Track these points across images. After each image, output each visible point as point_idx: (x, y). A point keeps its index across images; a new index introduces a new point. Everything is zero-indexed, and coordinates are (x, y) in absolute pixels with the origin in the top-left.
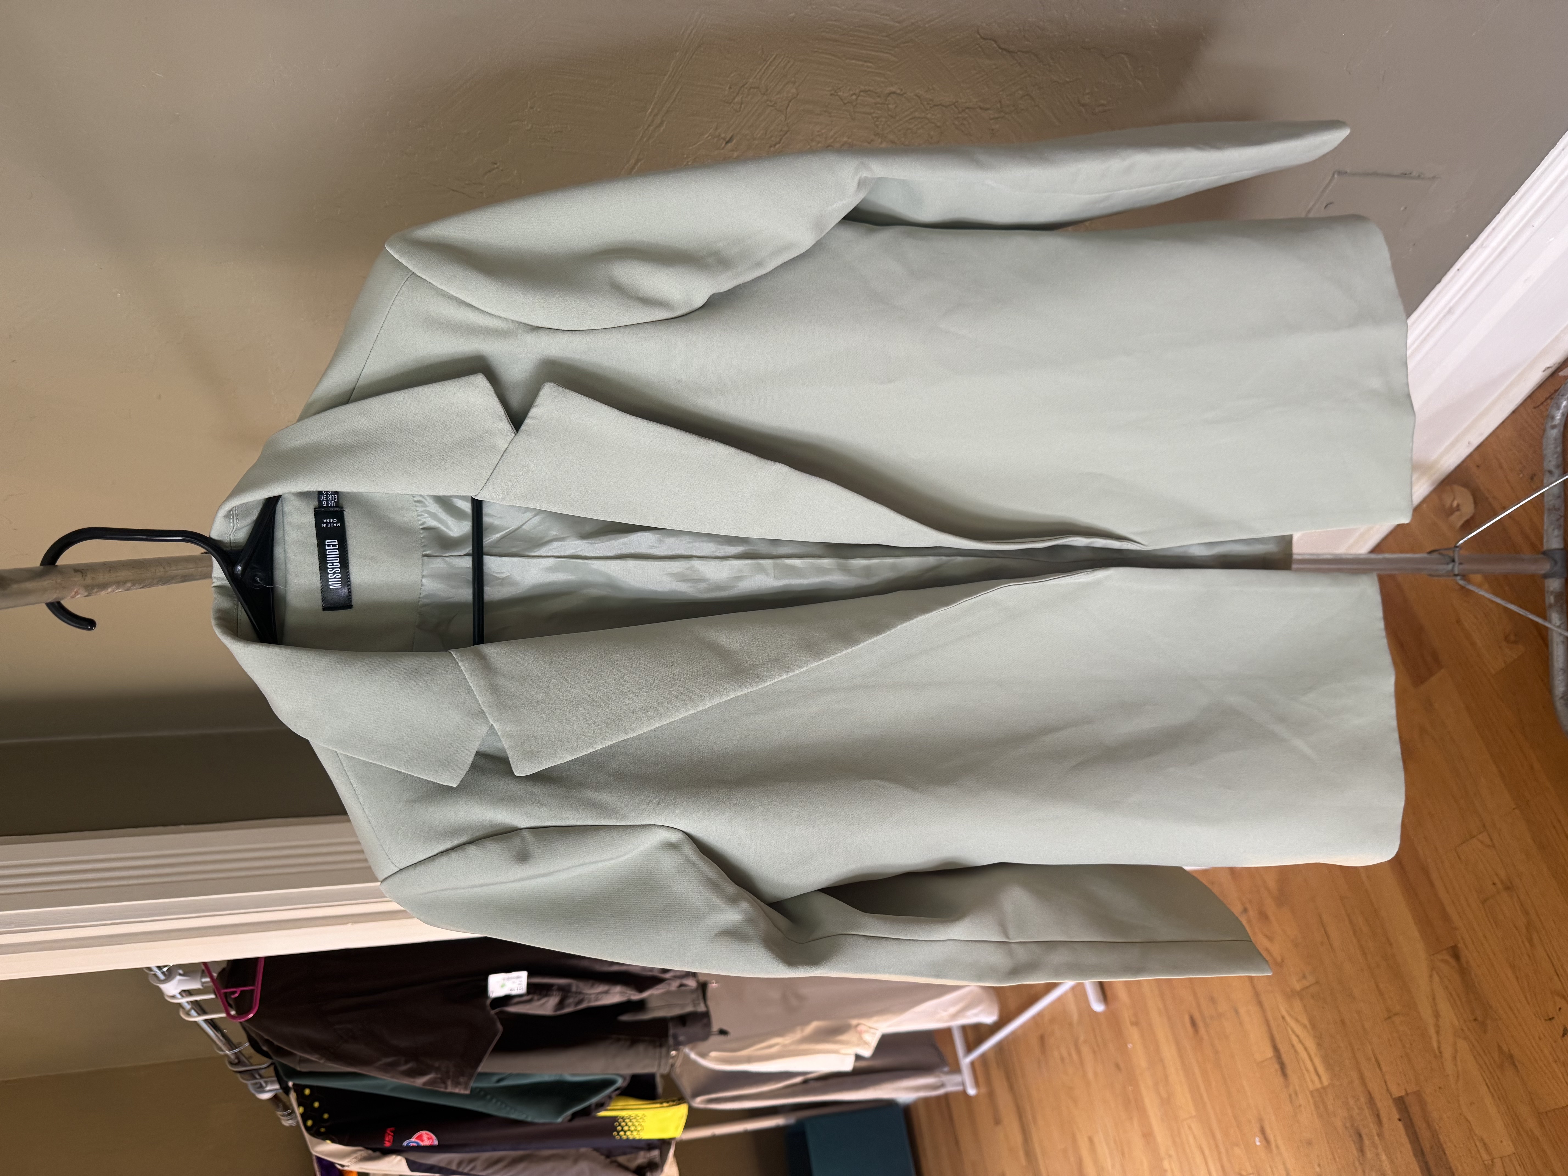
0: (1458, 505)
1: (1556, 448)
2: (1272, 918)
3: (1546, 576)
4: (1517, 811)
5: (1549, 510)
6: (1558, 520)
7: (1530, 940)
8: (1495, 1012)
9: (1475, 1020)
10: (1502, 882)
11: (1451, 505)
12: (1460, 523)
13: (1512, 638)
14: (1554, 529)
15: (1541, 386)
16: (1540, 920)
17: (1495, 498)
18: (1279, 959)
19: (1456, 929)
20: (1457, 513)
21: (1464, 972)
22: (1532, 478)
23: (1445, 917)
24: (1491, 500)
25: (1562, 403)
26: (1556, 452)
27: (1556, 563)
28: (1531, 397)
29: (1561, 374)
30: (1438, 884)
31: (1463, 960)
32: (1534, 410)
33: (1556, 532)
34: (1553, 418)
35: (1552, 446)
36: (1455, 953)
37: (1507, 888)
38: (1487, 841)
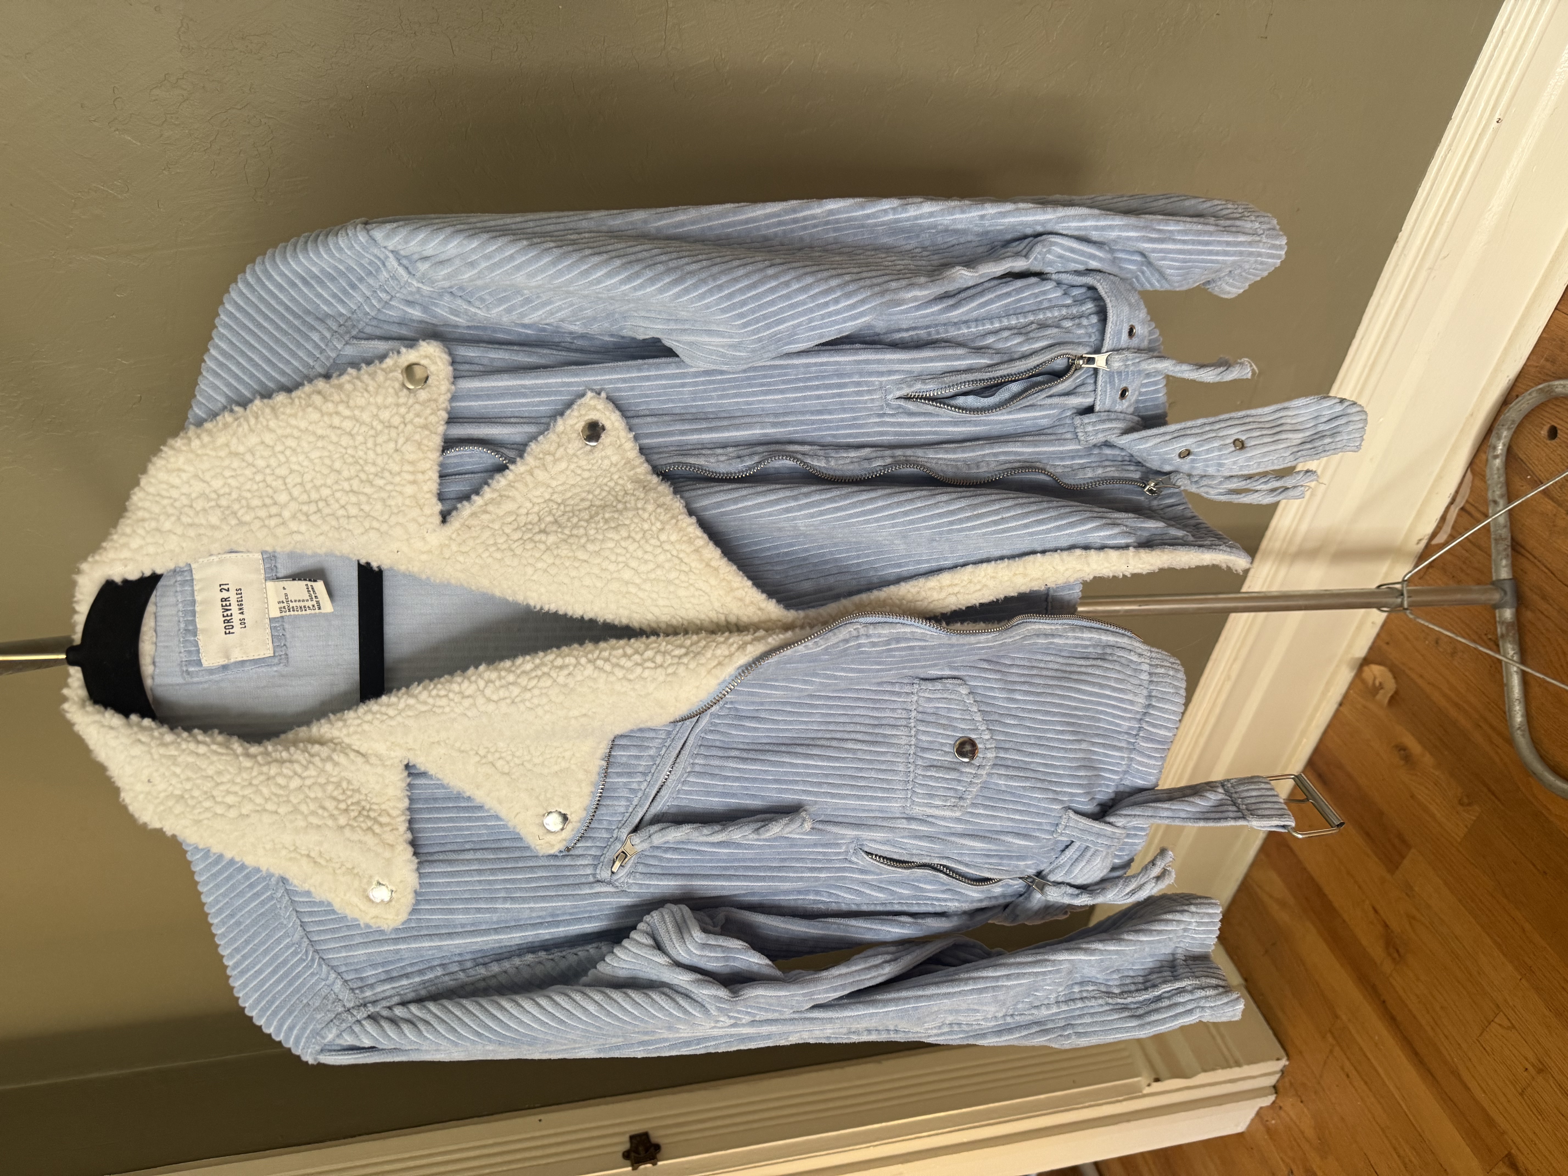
0: (1380, 684)
4: (1523, 981)
10: (1533, 1066)
11: (1374, 684)
12: (1386, 701)
13: (1466, 800)
17: (1410, 669)
19: (1504, 1133)
20: (1382, 692)
22: (1437, 643)
23: (1490, 1122)
24: (1407, 671)
30: (1472, 1085)
31: (1522, 1169)
36: (1512, 1163)
37: (1540, 1071)
38: (1506, 1023)
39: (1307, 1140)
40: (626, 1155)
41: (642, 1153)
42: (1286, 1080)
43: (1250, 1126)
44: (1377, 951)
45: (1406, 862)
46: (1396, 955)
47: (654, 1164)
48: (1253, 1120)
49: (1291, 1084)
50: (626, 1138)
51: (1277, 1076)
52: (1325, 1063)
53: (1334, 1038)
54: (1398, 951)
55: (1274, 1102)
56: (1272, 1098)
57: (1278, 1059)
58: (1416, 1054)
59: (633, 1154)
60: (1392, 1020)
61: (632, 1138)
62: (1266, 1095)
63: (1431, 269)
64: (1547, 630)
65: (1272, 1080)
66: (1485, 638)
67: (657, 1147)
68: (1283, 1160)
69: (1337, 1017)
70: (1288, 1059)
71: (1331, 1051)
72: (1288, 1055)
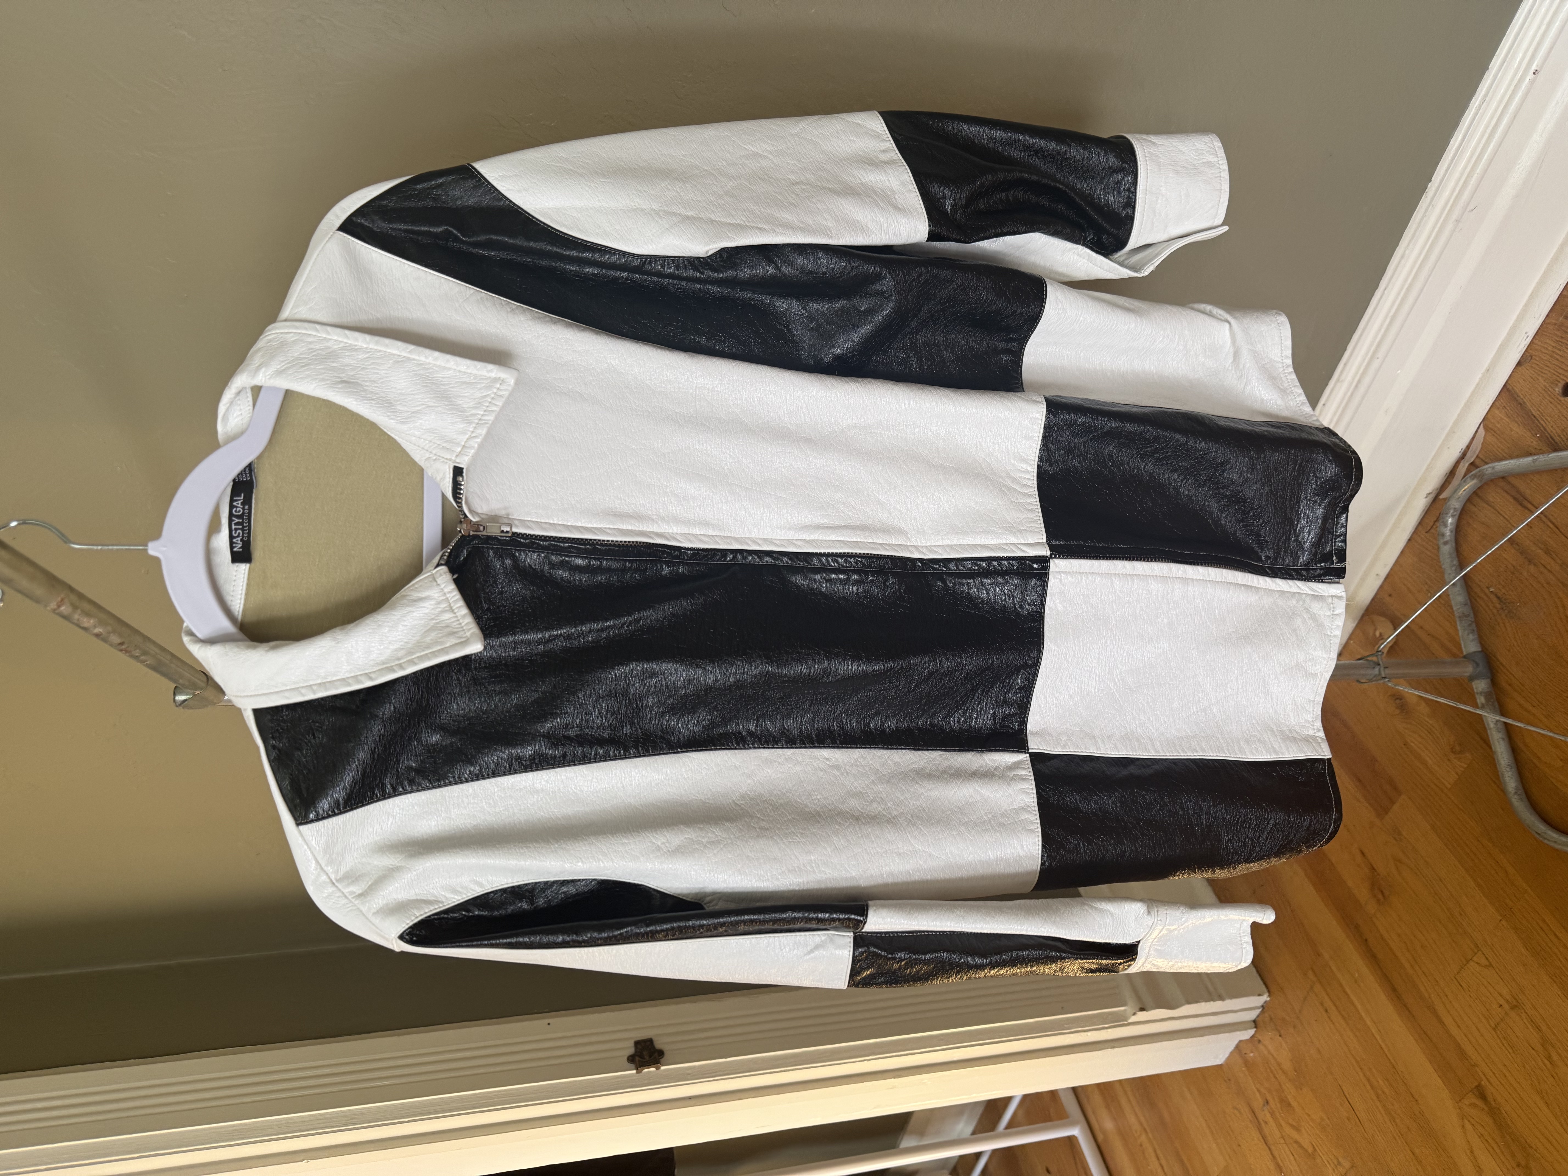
0: (1381, 634)
1: (1452, 561)
2: (1294, 1104)
3: (1472, 678)
4: (1504, 922)
5: (1460, 617)
6: (1470, 625)
7: (1549, 1058)
8: (1536, 1150)
9: (1518, 1166)
10: (1507, 1001)
11: (1374, 635)
13: (1458, 748)
14: (1468, 635)
15: (1427, 512)
16: (1553, 1033)
18: (1310, 1150)
19: (1475, 1065)
21: (1494, 1112)
23: (1462, 1055)
25: (1447, 521)
26: (1454, 565)
27: (1478, 665)
28: (1421, 523)
29: (1441, 497)
30: (1448, 1020)
31: (1490, 1099)
32: (1427, 534)
33: (1471, 637)
34: (1443, 535)
35: (1448, 561)
36: (1482, 1095)
37: (1513, 1008)
38: (1484, 961)
39: (1284, 1072)
40: (631, 1059)
41: (647, 1058)
42: (1266, 1015)
43: (1228, 1059)
44: (1362, 893)
45: (1396, 807)
46: (1380, 896)
47: (658, 1068)
48: (1231, 1053)
49: (1271, 1019)
50: (631, 1044)
51: (1258, 1011)
52: (1305, 998)
53: (1316, 975)
54: (1382, 892)
55: (1253, 1036)
56: (1252, 1032)
57: (1259, 995)
58: (1394, 990)
59: (637, 1058)
60: (1372, 958)
61: (637, 1043)
62: (1246, 1029)
63: (1458, 221)
64: (1548, 583)
65: (1253, 1015)
66: (1486, 591)
67: (661, 1053)
68: (1259, 1091)
69: (1319, 955)
70: (1269, 996)
71: (1312, 988)
72: (1269, 991)
